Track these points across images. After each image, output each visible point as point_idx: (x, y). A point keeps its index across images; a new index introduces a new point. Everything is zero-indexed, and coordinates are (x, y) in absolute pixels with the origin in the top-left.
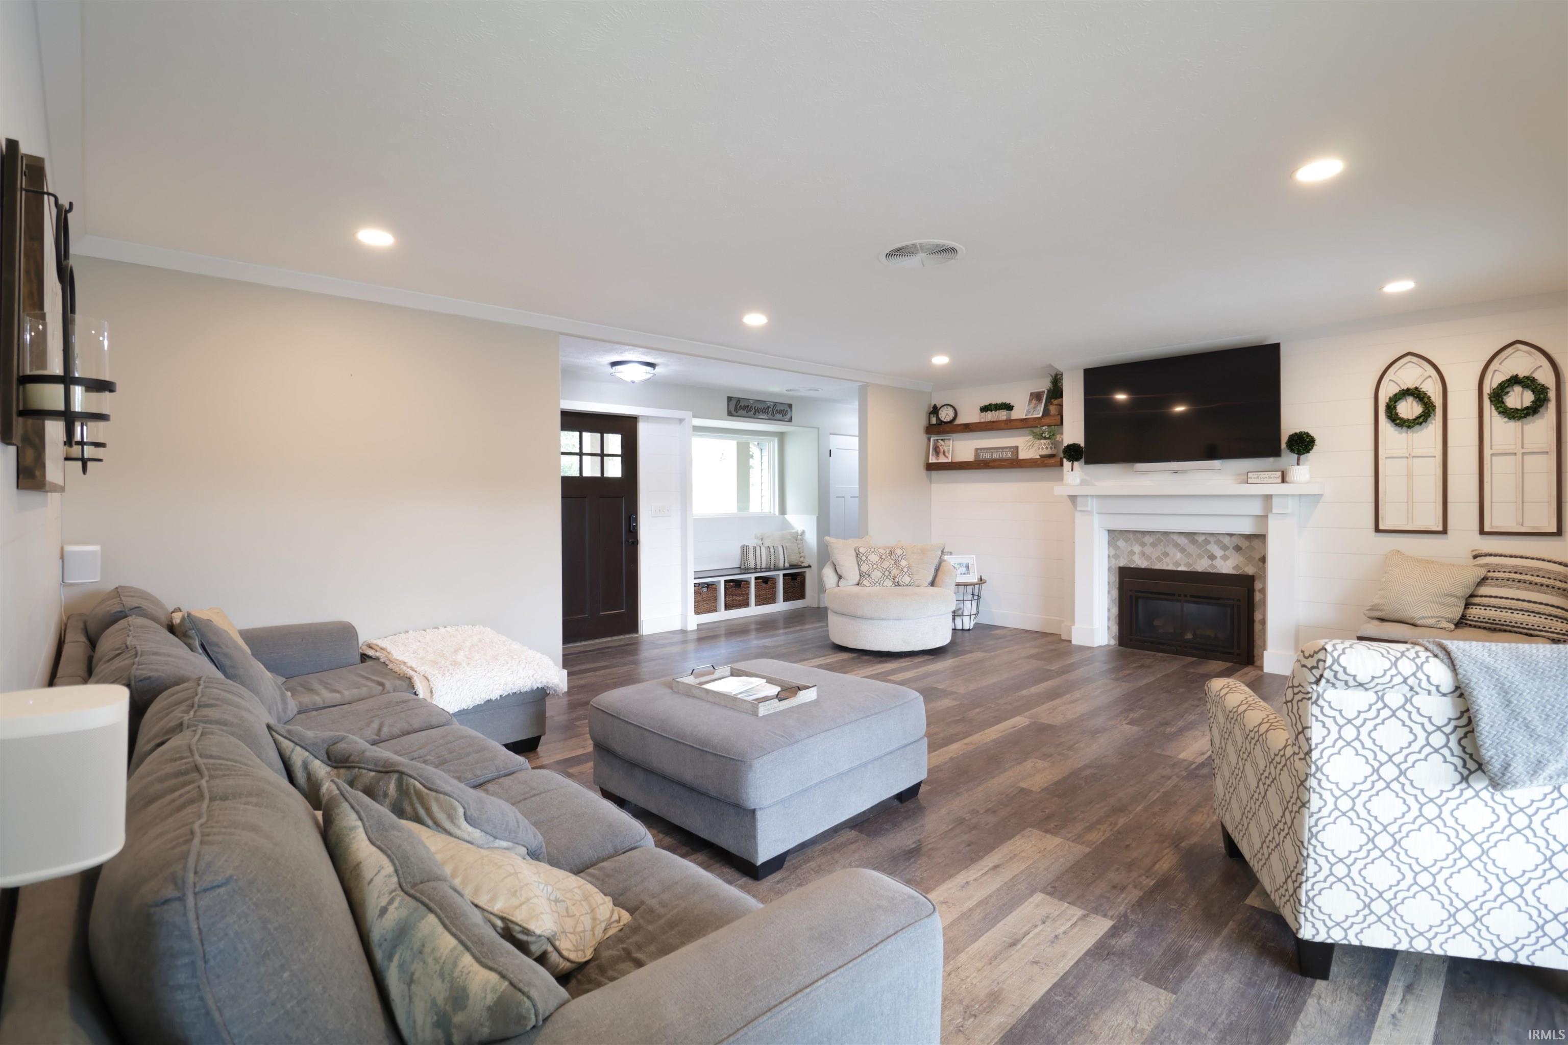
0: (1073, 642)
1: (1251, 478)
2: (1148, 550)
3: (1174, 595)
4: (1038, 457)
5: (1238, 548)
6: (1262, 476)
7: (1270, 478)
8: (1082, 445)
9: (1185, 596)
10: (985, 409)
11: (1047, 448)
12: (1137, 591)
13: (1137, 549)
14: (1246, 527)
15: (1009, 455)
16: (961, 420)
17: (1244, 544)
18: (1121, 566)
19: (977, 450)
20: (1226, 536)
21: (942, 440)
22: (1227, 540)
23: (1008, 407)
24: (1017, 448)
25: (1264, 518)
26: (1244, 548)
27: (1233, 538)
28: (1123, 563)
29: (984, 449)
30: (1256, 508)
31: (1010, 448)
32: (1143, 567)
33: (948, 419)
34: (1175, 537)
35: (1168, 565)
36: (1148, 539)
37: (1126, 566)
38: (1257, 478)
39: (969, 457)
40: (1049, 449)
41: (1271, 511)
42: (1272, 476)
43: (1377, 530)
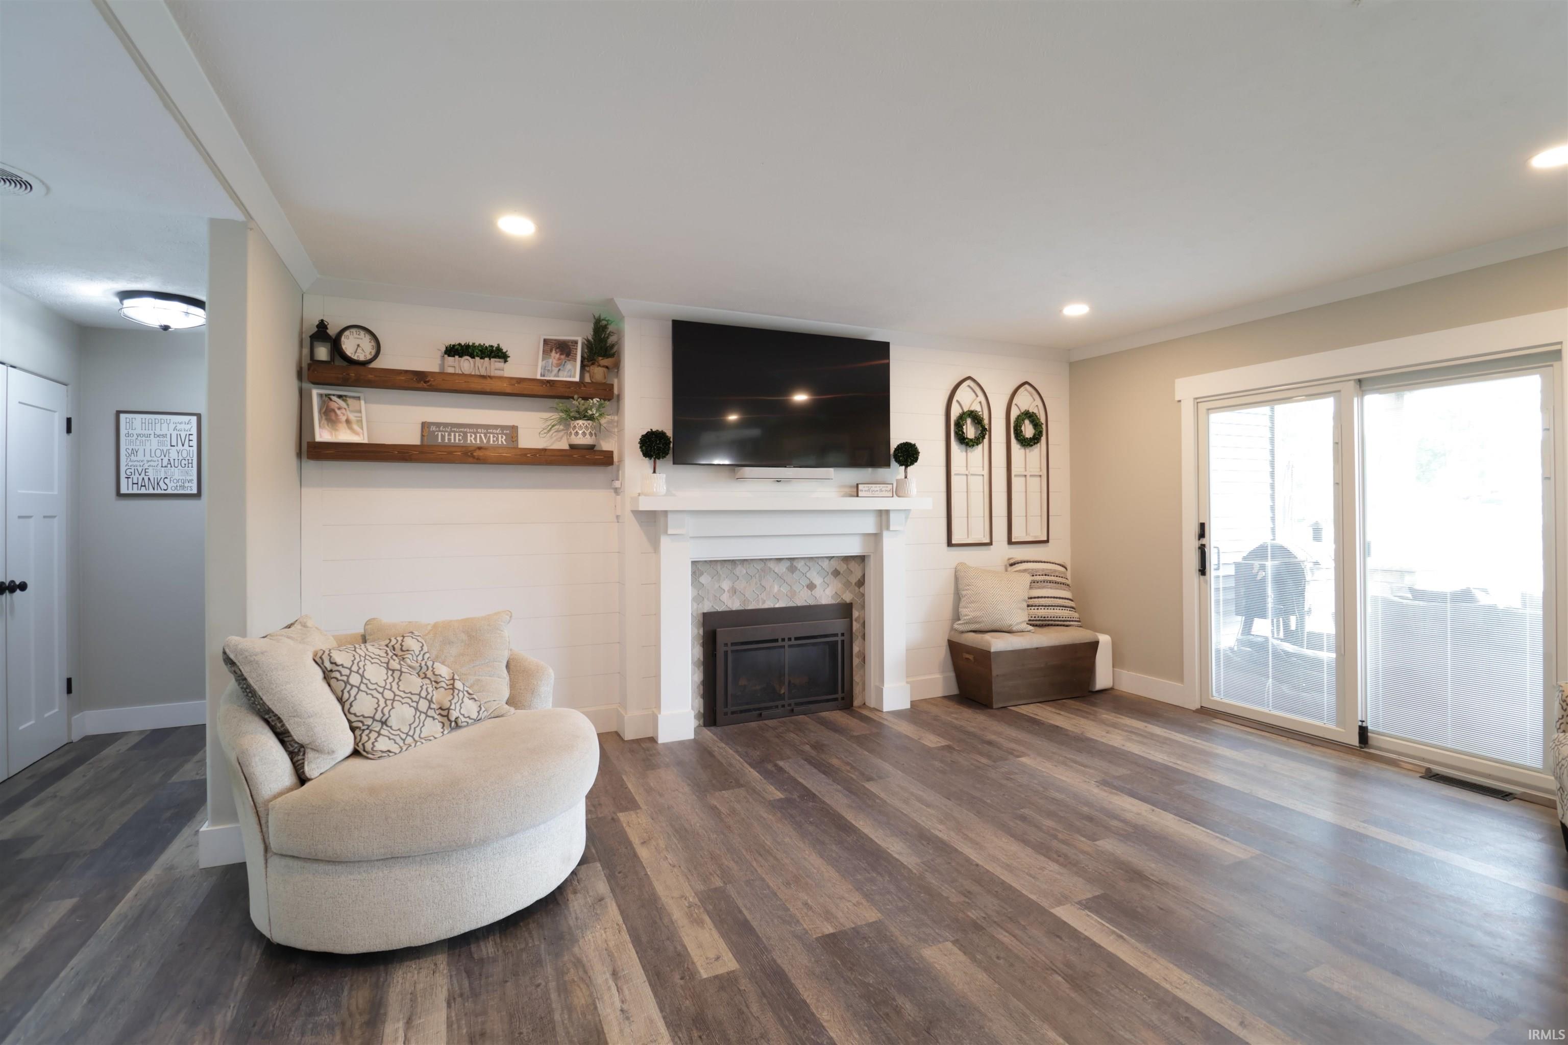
0: (661, 740)
1: (862, 491)
2: (741, 585)
3: (776, 640)
4: (567, 447)
5: (836, 573)
6: (873, 489)
7: (881, 491)
8: (670, 433)
9: (790, 639)
10: (454, 351)
11: (584, 434)
12: (733, 644)
13: (726, 585)
14: (853, 548)
15: (502, 440)
16: (385, 362)
17: (842, 567)
18: (705, 611)
19: (424, 425)
20: (825, 559)
21: (340, 397)
22: (825, 564)
23: (498, 354)
24: (514, 429)
25: (876, 538)
26: (841, 572)
27: (832, 561)
28: (707, 607)
29: (446, 425)
30: (869, 525)
31: (503, 428)
32: (734, 609)
33: (361, 356)
34: (772, 565)
35: (764, 602)
36: (740, 570)
37: (713, 610)
38: (868, 491)
39: (411, 437)
40: (588, 436)
41: (888, 528)
42: (884, 489)
43: (950, 544)
